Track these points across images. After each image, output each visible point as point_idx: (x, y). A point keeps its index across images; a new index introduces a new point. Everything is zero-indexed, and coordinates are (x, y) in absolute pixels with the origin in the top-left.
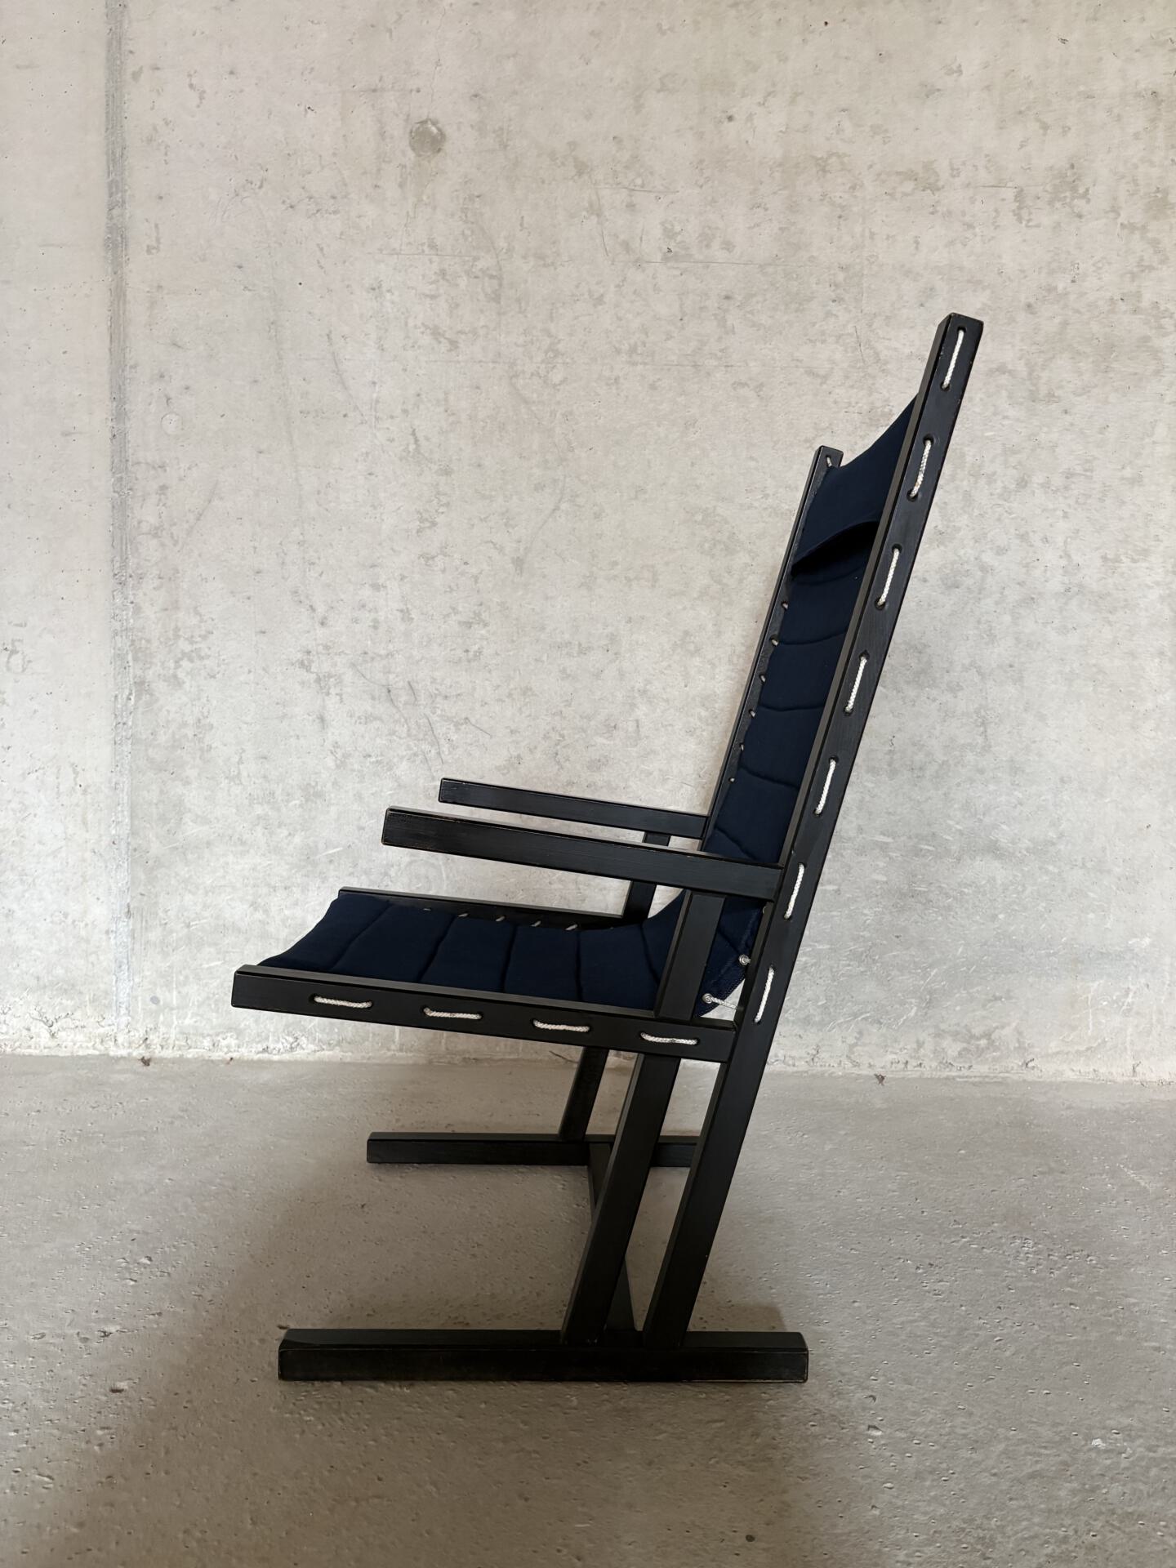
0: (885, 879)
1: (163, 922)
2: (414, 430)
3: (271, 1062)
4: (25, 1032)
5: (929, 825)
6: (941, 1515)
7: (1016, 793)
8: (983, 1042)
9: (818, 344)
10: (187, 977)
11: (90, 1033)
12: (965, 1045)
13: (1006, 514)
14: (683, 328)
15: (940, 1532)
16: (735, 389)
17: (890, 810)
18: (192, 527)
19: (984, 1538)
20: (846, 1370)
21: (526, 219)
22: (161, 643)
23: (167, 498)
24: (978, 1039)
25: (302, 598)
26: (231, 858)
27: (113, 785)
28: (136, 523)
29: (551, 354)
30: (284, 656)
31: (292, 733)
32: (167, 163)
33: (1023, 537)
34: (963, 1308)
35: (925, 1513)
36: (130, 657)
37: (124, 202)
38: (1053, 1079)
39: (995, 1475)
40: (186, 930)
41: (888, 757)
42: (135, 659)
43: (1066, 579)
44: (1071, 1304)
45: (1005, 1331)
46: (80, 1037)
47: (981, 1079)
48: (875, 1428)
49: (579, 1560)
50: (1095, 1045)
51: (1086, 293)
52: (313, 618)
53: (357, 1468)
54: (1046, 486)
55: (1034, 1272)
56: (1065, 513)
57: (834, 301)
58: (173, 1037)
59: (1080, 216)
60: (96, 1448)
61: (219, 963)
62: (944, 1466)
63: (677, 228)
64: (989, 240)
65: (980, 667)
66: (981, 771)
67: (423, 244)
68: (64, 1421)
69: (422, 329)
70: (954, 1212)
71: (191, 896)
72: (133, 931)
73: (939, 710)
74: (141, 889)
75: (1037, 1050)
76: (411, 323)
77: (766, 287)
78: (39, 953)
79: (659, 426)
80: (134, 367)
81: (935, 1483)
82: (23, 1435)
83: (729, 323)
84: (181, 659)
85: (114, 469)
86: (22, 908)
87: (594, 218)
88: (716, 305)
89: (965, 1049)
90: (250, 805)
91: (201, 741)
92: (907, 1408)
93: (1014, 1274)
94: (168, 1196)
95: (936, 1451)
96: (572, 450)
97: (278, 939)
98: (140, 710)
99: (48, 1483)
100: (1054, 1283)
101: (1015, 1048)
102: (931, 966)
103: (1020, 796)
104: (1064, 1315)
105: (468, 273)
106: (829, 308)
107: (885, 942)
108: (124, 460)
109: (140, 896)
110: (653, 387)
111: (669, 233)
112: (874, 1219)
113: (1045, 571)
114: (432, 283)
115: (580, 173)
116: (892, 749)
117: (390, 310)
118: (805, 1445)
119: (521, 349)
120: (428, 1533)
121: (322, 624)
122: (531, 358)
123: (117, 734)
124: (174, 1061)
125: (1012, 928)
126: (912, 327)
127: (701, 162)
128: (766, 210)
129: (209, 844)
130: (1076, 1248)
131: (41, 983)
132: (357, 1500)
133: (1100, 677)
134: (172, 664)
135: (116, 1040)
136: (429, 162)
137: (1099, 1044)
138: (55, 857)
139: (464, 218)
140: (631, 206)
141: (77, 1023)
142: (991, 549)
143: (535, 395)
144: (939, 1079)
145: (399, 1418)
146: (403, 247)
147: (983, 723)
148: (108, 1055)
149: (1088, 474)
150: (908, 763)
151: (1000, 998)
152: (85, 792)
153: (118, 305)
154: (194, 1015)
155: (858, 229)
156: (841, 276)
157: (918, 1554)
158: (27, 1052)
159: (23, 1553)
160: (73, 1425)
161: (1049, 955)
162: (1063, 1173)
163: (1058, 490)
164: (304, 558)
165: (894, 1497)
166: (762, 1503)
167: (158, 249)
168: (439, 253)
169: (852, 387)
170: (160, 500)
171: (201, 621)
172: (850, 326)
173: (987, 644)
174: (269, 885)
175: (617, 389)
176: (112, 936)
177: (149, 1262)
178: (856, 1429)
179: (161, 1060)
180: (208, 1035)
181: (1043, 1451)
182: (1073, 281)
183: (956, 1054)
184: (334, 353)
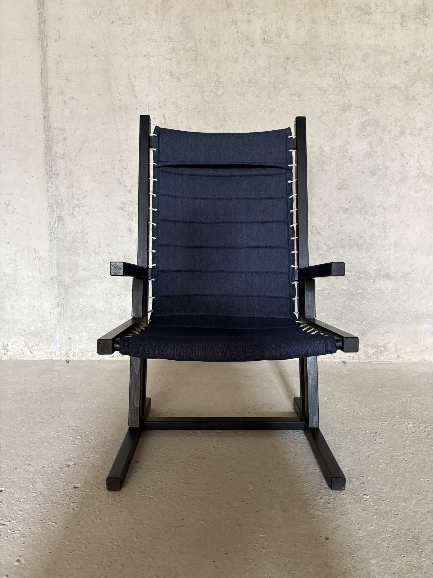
0: (347, 288)
1: (72, 309)
2: (164, 114)
3: (115, 361)
4: (21, 351)
5: (364, 267)
6: (397, 528)
7: (397, 255)
8: (382, 349)
9: (323, 78)
10: (82, 330)
11: (46, 351)
12: (375, 350)
13: (395, 146)
14: (270, 72)
15: (398, 535)
16: (290, 97)
17: (349, 262)
18: (77, 155)
19: (415, 536)
20: (351, 473)
21: (207, 27)
22: (67, 200)
23: (67, 143)
24: (380, 347)
25: (121, 182)
26: (97, 284)
27: (50, 256)
28: (55, 153)
29: (217, 83)
30: (115, 206)
31: (119, 236)
32: (62, 5)
33: (402, 155)
34: (391, 448)
35: (391, 527)
36: (55, 207)
37: (45, 21)
38: (408, 362)
39: (414, 512)
40: (81, 312)
41: (348, 241)
42: (57, 207)
43: (418, 171)
44: (431, 446)
45: (408, 457)
46: (42, 353)
47: (381, 362)
48: (366, 495)
49: (264, 549)
50: (424, 349)
51: (428, 57)
52: (126, 190)
53: (173, 515)
54: (411, 134)
55: (415, 434)
56: (418, 145)
57: (329, 59)
58: (77, 352)
59: (426, 25)
60: (71, 510)
61: (94, 324)
62: (395, 509)
63: (267, 30)
64: (391, 35)
65: (384, 206)
66: (384, 247)
67: (166, 37)
68: (57, 500)
69: (166, 73)
70: (380, 412)
71: (82, 299)
72: (60, 312)
73: (368, 223)
74: (63, 297)
75: (402, 351)
76: (162, 70)
77: (303, 54)
78: (25, 322)
79: (260, 112)
80: (51, 89)
81: (393, 516)
82: (42, 506)
83: (288, 69)
84: (75, 207)
85: (45, 131)
86: (17, 305)
87: (234, 25)
88: (283, 62)
89: (376, 351)
90: (104, 264)
91: (84, 239)
92: (376, 487)
93: (407, 435)
94: (84, 412)
95: (390, 503)
96: (226, 121)
97: (116, 315)
98: (60, 227)
99: (55, 525)
100: (423, 438)
101: (394, 350)
102: (364, 321)
103: (398, 256)
104: (429, 450)
105: (184, 49)
106: (327, 62)
107: (346, 312)
108: (49, 127)
109: (62, 299)
110: (258, 96)
111: (264, 32)
112: (351, 416)
113: (410, 168)
114: (169, 53)
115: (228, 7)
116: (350, 238)
117: (153, 65)
118: (341, 502)
119: (206, 81)
120: (204, 540)
121: (129, 192)
122: (210, 85)
123: (51, 237)
124: (78, 361)
125: (394, 306)
126: (360, 70)
127: (277, 2)
128: (303, 22)
129: (88, 279)
130: (428, 425)
131: (26, 333)
132: (175, 528)
133: (430, 209)
134: (71, 209)
135: (55, 354)
136: (168, 3)
137: (426, 348)
138: (29, 285)
139: (182, 26)
140: (249, 21)
141: (40, 348)
142: (389, 160)
143: (211, 100)
144: (366, 362)
145: (186, 496)
146: (158, 38)
147: (385, 228)
148: (53, 359)
149: (428, 129)
150: (356, 244)
151: (389, 332)
152: (39, 259)
153: (44, 64)
154: (85, 344)
155: (339, 30)
156: (332, 49)
157: (391, 543)
158: (22, 359)
159: (49, 553)
160: (61, 502)
161: (408, 316)
162: (418, 396)
163: (416, 136)
164: (121, 166)
165: (378, 521)
166: (329, 525)
167: (59, 40)
168: (172, 41)
169: (336, 95)
170: (64, 143)
171: (82, 192)
172: (336, 70)
173: (386, 197)
174: (112, 294)
175: (244, 97)
176: (52, 314)
177: (81, 438)
178: (359, 496)
179: (73, 361)
180: (91, 351)
181: (430, 502)
182: (423, 52)
183: (372, 353)
184: (131, 83)
